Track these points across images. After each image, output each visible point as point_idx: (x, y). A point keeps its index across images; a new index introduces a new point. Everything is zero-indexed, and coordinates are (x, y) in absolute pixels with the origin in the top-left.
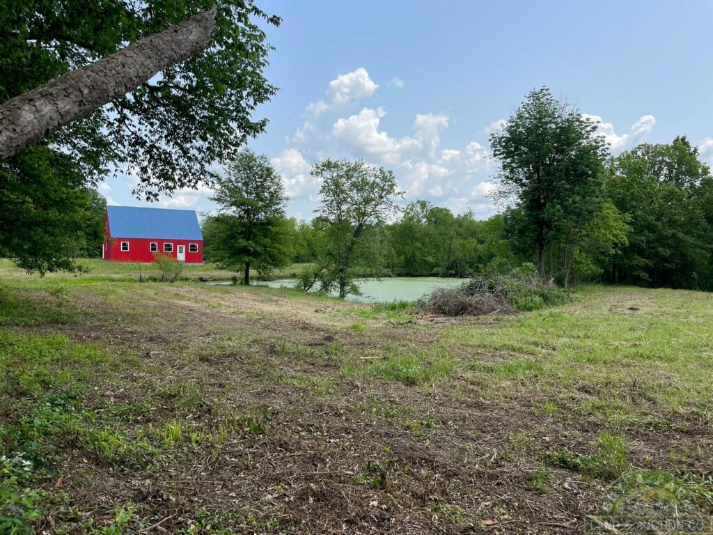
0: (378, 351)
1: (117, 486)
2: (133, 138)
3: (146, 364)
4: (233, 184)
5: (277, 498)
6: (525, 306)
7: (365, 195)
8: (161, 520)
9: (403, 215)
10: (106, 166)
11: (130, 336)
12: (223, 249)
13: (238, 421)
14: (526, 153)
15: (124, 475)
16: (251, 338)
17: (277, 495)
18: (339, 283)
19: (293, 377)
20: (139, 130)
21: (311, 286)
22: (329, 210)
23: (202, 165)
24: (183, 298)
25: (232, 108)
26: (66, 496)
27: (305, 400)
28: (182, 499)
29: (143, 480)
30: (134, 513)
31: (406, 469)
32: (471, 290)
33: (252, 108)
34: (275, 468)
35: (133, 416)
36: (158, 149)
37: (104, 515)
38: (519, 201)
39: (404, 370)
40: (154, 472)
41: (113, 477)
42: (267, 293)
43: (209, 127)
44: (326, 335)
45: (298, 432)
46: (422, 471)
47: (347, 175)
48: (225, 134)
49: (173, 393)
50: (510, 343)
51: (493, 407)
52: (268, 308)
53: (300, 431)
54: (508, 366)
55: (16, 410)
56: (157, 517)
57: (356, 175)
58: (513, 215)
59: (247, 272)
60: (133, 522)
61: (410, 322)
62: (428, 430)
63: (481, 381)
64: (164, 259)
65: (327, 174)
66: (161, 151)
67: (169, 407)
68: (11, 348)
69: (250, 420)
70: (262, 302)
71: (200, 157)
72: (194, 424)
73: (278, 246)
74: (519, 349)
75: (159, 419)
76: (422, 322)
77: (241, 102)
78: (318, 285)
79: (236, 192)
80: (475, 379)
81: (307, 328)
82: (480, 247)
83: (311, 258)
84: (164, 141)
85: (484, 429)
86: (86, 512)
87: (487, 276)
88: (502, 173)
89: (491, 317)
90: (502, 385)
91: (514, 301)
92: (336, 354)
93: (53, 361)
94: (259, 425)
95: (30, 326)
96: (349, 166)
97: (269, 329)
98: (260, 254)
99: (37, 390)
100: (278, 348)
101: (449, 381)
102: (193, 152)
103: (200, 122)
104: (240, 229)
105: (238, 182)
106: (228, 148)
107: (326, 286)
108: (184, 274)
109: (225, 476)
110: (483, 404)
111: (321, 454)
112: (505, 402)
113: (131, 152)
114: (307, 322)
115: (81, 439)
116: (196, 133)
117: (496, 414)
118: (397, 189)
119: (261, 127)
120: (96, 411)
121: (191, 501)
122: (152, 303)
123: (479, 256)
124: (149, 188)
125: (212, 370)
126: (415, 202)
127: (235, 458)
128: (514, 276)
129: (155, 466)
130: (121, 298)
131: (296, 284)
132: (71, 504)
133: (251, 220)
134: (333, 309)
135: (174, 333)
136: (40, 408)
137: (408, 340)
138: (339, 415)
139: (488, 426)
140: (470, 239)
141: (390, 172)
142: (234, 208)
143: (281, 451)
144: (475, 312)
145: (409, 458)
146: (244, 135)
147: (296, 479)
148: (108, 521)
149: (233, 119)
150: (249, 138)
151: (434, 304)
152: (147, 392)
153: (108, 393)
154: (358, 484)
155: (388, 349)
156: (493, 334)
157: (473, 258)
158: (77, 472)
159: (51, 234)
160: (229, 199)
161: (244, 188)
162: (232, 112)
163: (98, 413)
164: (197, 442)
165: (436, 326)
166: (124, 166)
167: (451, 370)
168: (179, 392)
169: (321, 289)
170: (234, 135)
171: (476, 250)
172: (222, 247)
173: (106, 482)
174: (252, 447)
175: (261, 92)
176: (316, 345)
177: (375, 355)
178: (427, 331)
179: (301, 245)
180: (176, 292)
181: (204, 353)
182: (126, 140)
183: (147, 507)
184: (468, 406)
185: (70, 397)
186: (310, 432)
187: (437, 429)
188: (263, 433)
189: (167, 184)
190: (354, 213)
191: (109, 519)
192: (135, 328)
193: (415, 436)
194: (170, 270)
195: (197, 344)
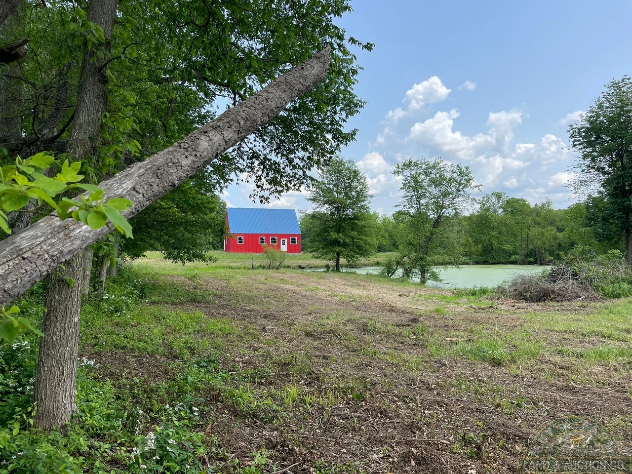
0: (462, 333)
1: (252, 435)
2: (250, 153)
3: (263, 337)
4: (325, 186)
5: (382, 458)
6: (612, 293)
7: (443, 189)
8: (289, 465)
9: (479, 206)
10: (229, 176)
11: (248, 313)
12: (318, 241)
13: (342, 389)
14: (608, 142)
15: (257, 426)
16: (346, 318)
17: (382, 456)
18: (420, 270)
19: (385, 353)
20: (255, 146)
21: (393, 273)
22: (409, 204)
23: (304, 172)
24: (287, 283)
25: (328, 122)
26: (215, 439)
27: (398, 374)
28: (304, 451)
29: (271, 431)
30: (267, 457)
31: (501, 443)
32: (553, 277)
33: (344, 121)
34: (378, 432)
35: (259, 380)
36: (269, 160)
37: (244, 457)
38: (602, 189)
39: (490, 352)
40: (279, 426)
41: (248, 427)
42: (356, 278)
43: (309, 140)
44: (412, 317)
45: (395, 402)
46: (517, 446)
47: (425, 173)
48: (322, 144)
49: (287, 362)
50: (598, 329)
51: (585, 391)
52: (358, 292)
53: (397, 401)
54: (599, 352)
55: (172, 369)
56: (286, 463)
57: (434, 172)
58: (595, 203)
59: (338, 260)
60: (268, 465)
61: (491, 307)
62: (518, 409)
63: (570, 365)
64: (271, 250)
65: (407, 173)
66: (272, 162)
67: (285, 373)
68: (164, 321)
69: (352, 389)
70: (351, 286)
71: (301, 165)
72: (307, 389)
73: (364, 238)
74: (609, 336)
75: (278, 383)
76: (503, 307)
77: (335, 117)
78: (400, 272)
79: (328, 192)
80: (563, 364)
81: (393, 311)
82: (560, 235)
83: (392, 248)
84: (274, 154)
85: (577, 412)
86: (231, 454)
87: (569, 264)
88: (582, 162)
89: (576, 304)
90: (594, 371)
91: (600, 288)
92: (422, 335)
93: (194, 331)
94: (361, 394)
95: (176, 304)
96: (427, 165)
97: (360, 310)
98: (349, 246)
99: (187, 355)
100: (370, 327)
101: (537, 364)
102: (297, 161)
103: (302, 136)
104: (332, 224)
105: (330, 184)
106: (326, 156)
107: (407, 273)
108: (286, 263)
109: (336, 434)
110: (574, 388)
111: (418, 423)
112: (597, 387)
113: (249, 165)
114: (394, 305)
115: (222, 395)
116: (298, 145)
117: (589, 398)
118: (473, 183)
119: (352, 136)
120: (230, 373)
121: (311, 453)
122: (262, 287)
123: (559, 244)
124: (262, 193)
125: (316, 344)
126: (490, 194)
127: (343, 420)
128: (599, 263)
129: (280, 421)
130: (239, 282)
131: (380, 271)
132: (220, 446)
133: (341, 215)
134: (416, 294)
135: (282, 311)
136: (190, 368)
137: (491, 324)
138: (431, 390)
139: (581, 409)
140: (549, 228)
141: (467, 168)
142: (327, 206)
143: (382, 417)
144: (559, 298)
145: (503, 433)
146: (338, 144)
147: (398, 443)
148: (249, 463)
149: (328, 132)
150: (342, 146)
151: (515, 290)
152: (266, 360)
153: (237, 359)
154: (455, 453)
155: (472, 331)
156: (581, 320)
157: (553, 246)
158: (221, 421)
159: (190, 232)
160: (322, 199)
161: (335, 189)
162: (328, 125)
163: (231, 375)
164: (310, 404)
165: (518, 311)
166: (244, 176)
167: (538, 354)
168: (291, 361)
169: (403, 276)
170: (330, 144)
171: (555, 239)
172: (317, 239)
173: (244, 431)
174: (357, 412)
175: (351, 107)
176: (403, 325)
177: (461, 337)
178: (509, 315)
179: (383, 236)
180: (281, 278)
181: (309, 329)
182: (245, 155)
183: (277, 454)
184: (558, 389)
185: (210, 361)
186: (406, 402)
187: (528, 409)
188: (365, 400)
189: (276, 188)
190: (432, 206)
191: (249, 461)
192: (252, 307)
193: (506, 414)
194: (276, 259)
195: (301, 321)
